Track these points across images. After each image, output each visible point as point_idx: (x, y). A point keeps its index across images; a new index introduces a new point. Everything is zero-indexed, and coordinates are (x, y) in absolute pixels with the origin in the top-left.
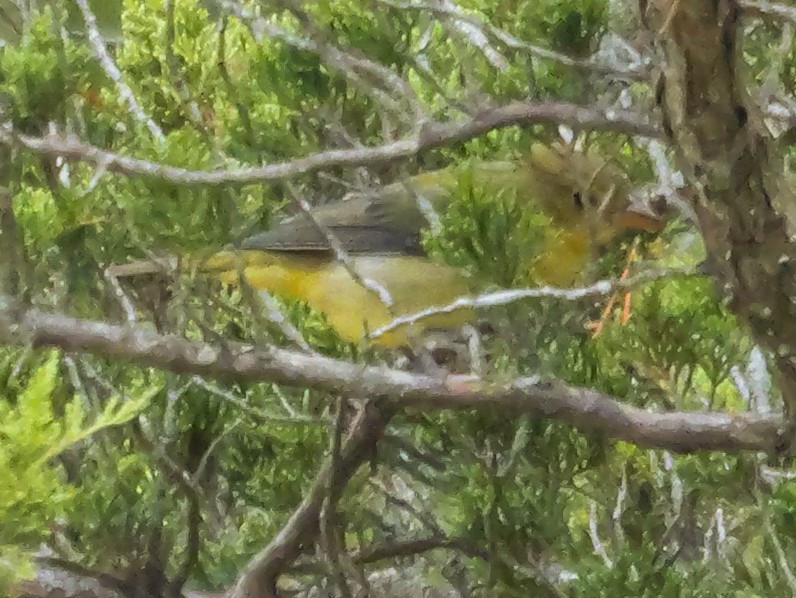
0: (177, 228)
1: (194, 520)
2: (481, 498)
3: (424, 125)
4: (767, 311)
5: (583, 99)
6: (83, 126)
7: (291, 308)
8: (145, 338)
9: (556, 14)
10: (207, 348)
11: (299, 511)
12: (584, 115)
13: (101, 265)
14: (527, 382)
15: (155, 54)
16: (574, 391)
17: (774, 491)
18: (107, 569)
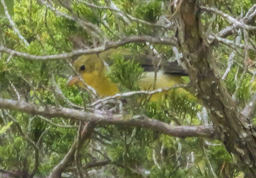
0: (33, 72)
1: (37, 156)
2: (122, 150)
3: (107, 43)
4: (208, 97)
5: (154, 34)
6: (5, 42)
7: (65, 94)
8: (23, 104)
9: (146, 10)
10: (41, 107)
11: (68, 154)
12: (154, 40)
13: (10, 82)
14: (136, 117)
15: (24, 18)
16: (150, 120)
17: (209, 148)
18: (11, 171)
